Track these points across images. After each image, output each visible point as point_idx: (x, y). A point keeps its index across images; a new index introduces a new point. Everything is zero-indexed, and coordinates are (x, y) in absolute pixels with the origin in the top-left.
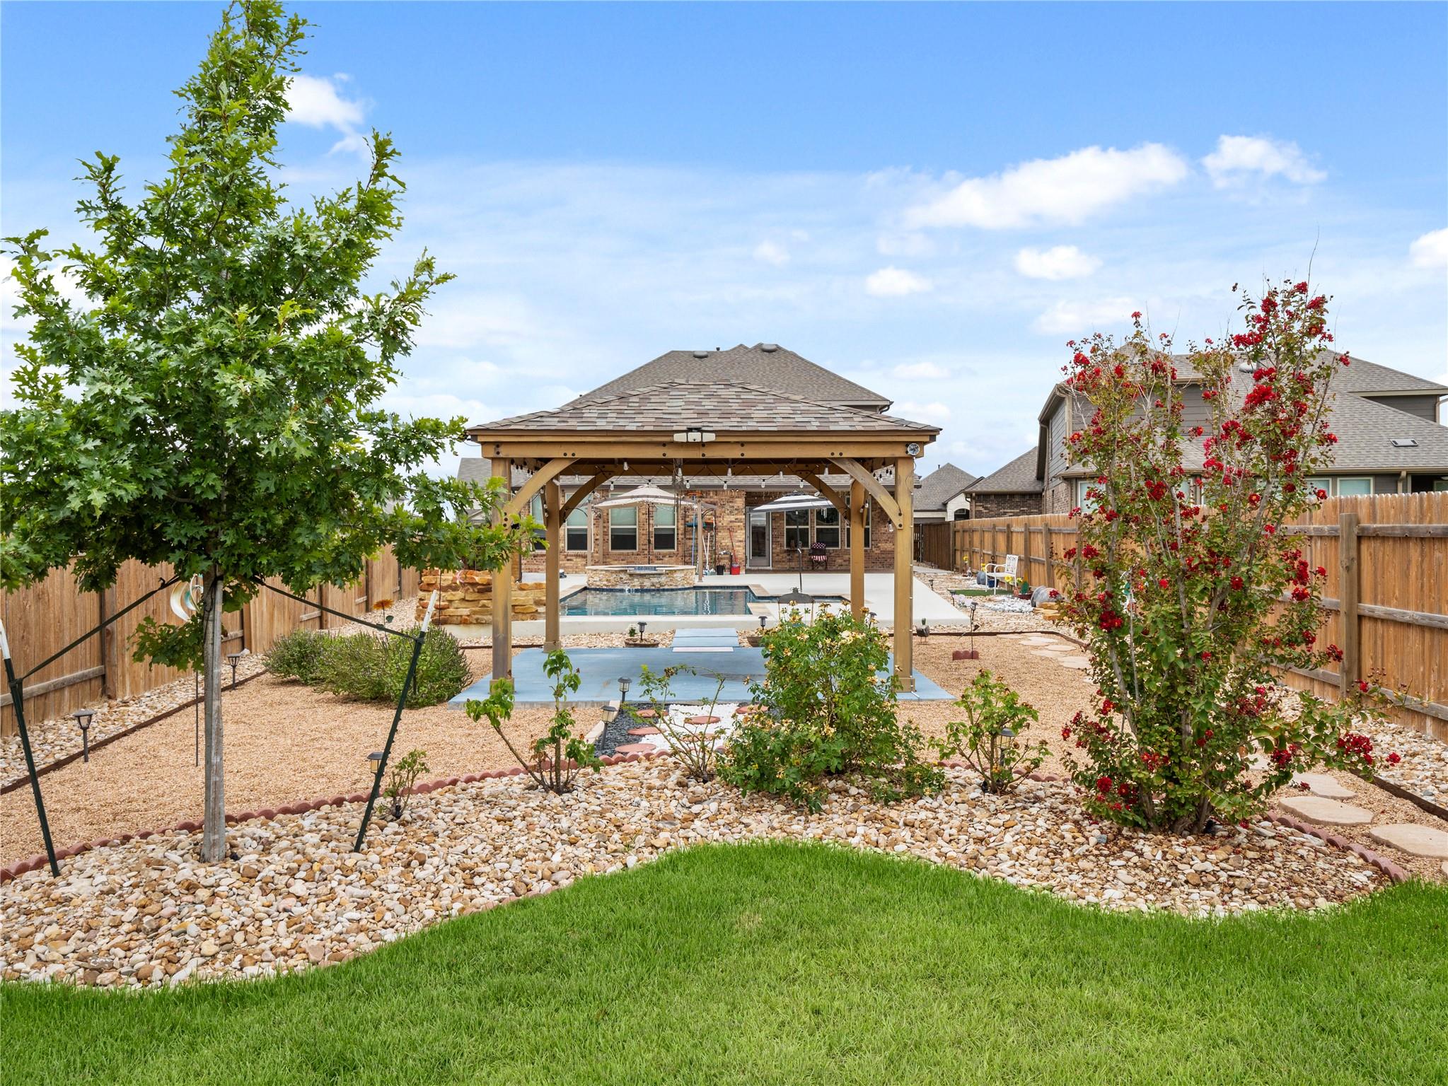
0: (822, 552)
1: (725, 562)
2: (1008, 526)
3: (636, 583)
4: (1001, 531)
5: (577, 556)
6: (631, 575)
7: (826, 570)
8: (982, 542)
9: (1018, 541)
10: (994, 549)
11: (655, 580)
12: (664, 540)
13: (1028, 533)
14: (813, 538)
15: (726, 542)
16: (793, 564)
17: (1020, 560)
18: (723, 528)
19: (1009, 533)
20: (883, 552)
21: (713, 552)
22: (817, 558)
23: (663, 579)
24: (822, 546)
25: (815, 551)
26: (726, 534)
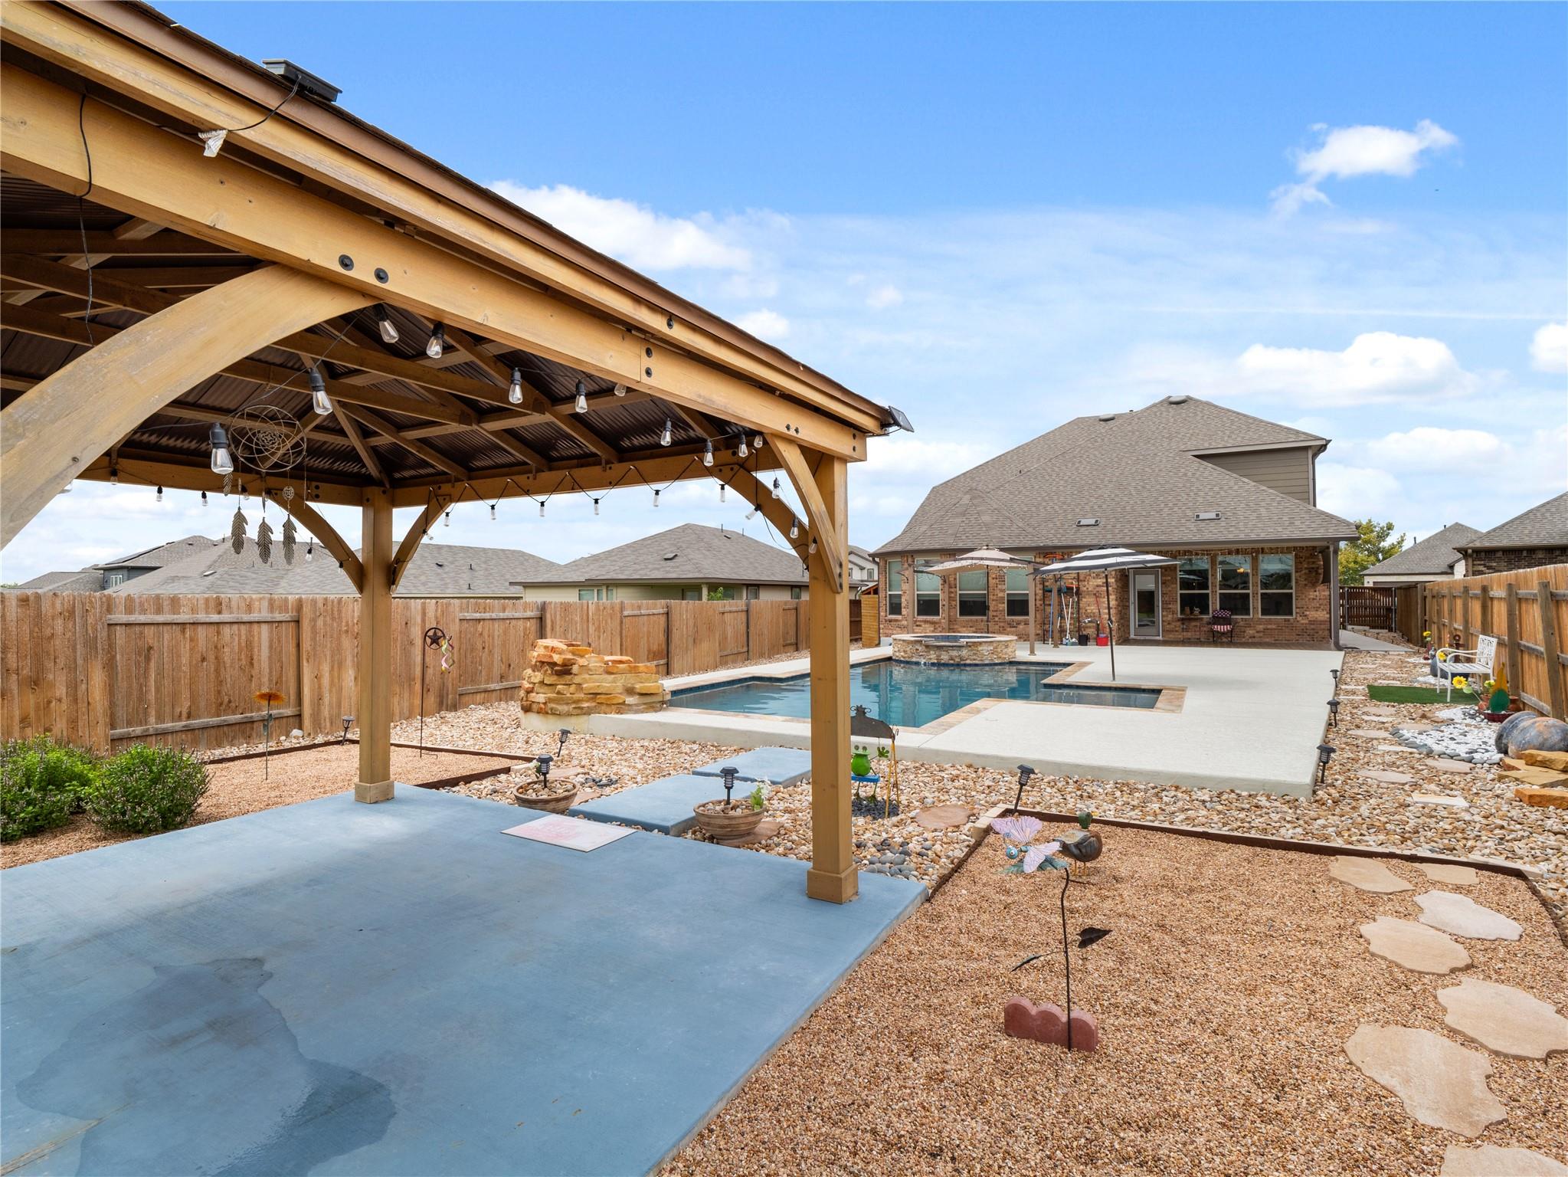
0: (1226, 621)
1: (1091, 632)
2: (1485, 589)
3: (933, 657)
4: (1476, 597)
5: (926, 622)
6: (927, 646)
7: (1231, 644)
8: (1451, 611)
9: (1500, 611)
10: (1466, 623)
11: (954, 653)
12: (1018, 606)
13: (1516, 600)
14: (1214, 604)
15: (1092, 609)
16: (1189, 635)
17: (1500, 644)
18: (1088, 593)
19: (1486, 600)
20: (1311, 622)
21: (1078, 620)
22: (1218, 628)
23: (964, 652)
24: (1227, 613)
25: (1217, 620)
26: (1092, 599)
